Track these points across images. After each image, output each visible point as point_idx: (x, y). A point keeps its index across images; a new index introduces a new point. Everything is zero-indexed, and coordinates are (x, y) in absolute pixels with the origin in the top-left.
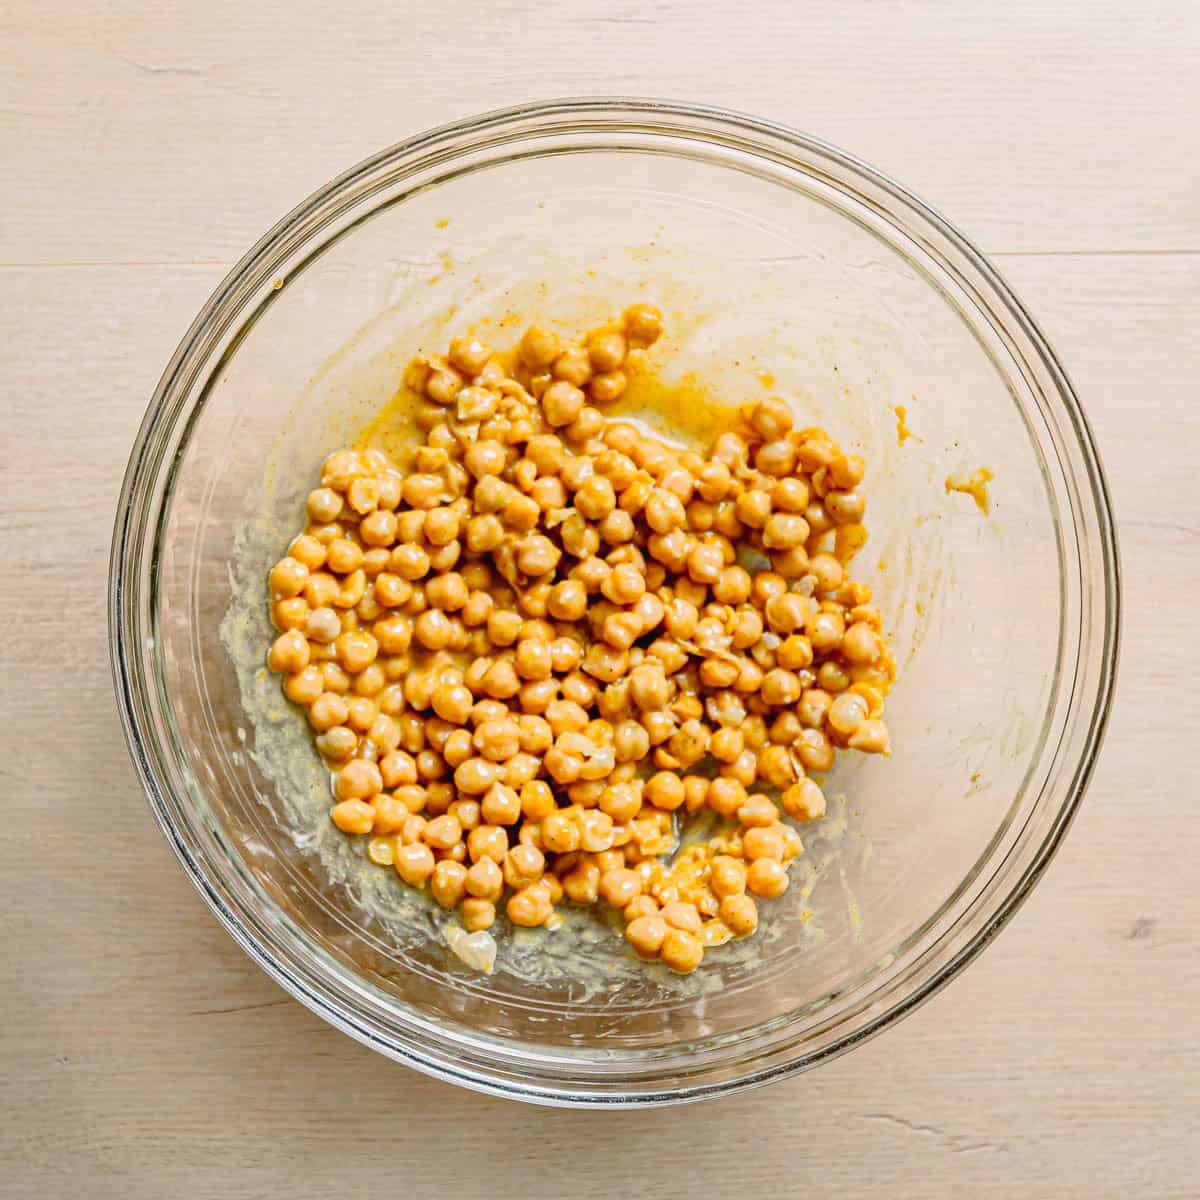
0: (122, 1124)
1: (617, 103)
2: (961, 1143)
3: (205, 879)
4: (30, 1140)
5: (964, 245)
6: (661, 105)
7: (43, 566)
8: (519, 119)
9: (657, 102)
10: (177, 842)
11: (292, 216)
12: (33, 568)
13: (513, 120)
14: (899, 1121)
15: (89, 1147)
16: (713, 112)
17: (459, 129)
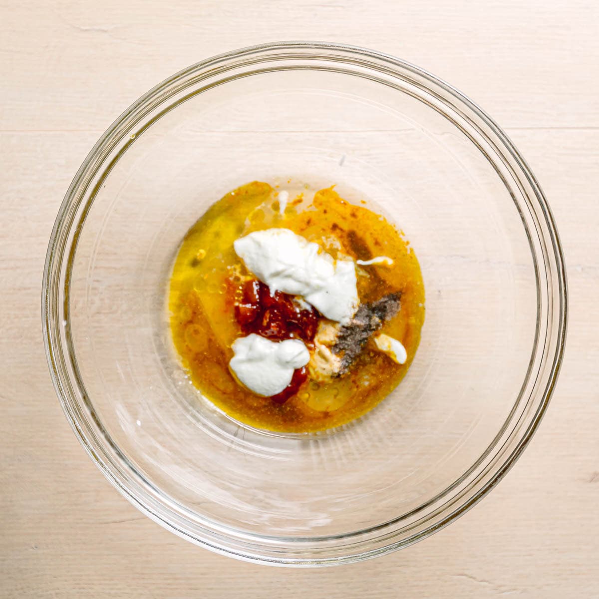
0: (66, 581)
1: (309, 45)
2: (503, 589)
3: (91, 447)
4: (17, 590)
5: (489, 121)
6: (332, 46)
7: (25, 289)
8: (258, 52)
9: (330, 44)
10: (77, 428)
11: (139, 101)
12: (19, 290)
13: (255, 52)
14: (471, 577)
15: (49, 593)
16: (359, 50)
17: (228, 57)
